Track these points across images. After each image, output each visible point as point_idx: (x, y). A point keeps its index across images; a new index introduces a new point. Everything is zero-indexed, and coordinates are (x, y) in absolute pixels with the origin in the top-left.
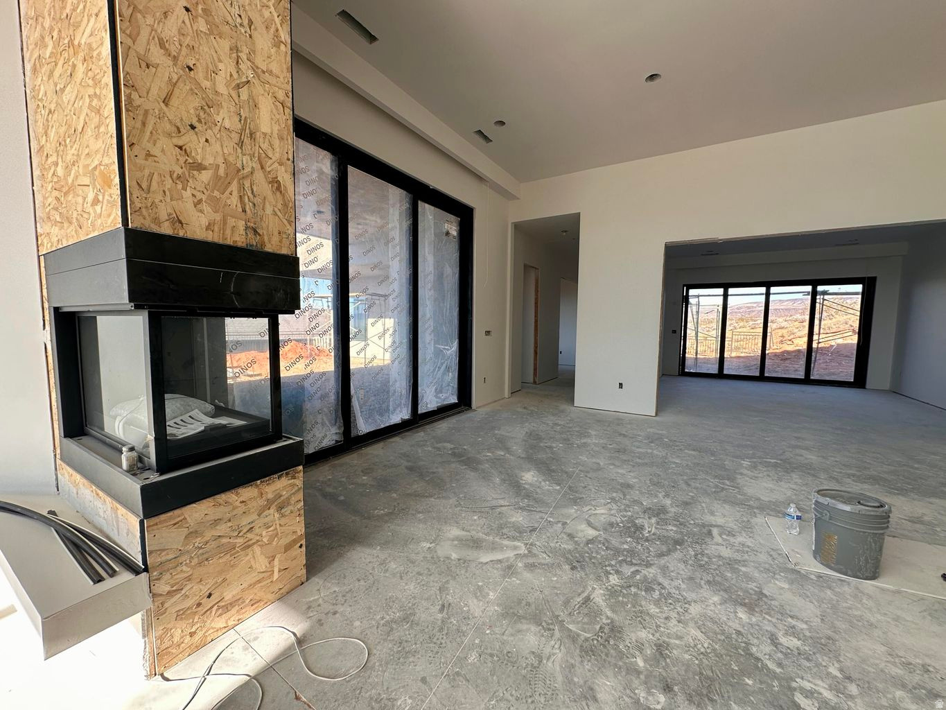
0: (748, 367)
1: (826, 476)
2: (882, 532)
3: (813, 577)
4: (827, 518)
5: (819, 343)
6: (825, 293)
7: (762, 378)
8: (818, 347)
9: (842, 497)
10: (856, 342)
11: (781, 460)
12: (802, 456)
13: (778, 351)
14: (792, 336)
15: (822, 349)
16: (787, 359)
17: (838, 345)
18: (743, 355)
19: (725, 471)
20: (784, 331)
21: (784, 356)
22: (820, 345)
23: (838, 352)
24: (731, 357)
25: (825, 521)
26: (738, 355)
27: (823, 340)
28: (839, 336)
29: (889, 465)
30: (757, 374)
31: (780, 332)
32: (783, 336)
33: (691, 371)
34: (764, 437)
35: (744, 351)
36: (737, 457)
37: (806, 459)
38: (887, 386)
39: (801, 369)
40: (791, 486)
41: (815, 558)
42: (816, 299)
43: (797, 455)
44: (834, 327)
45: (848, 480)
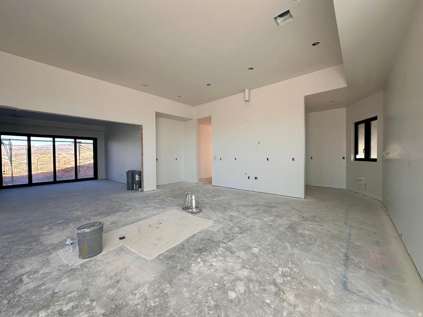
0: (48, 178)
1: (84, 219)
2: (101, 233)
3: (79, 267)
4: (82, 239)
5: (80, 163)
6: (80, 143)
7: (55, 182)
8: (80, 165)
9: (87, 226)
10: (93, 162)
11: (65, 219)
12: (74, 214)
13: (63, 168)
14: (69, 161)
15: (82, 166)
16: (68, 171)
17: (88, 163)
18: (45, 171)
19: (32, 238)
20: (66, 159)
21: (66, 170)
22: (81, 164)
23: (88, 166)
24: (38, 174)
25: (82, 240)
26: (42, 172)
27: (82, 162)
28: (88, 160)
29: (105, 206)
30: (52, 180)
31: (64, 159)
32: (65, 161)
33: (10, 185)
34: (56, 211)
35: (45, 169)
36: (40, 227)
37: (76, 215)
38: (104, 177)
39: (73, 175)
40: (69, 230)
41: (80, 258)
42: (76, 145)
43: (72, 214)
44: (86, 156)
45: (93, 217)
